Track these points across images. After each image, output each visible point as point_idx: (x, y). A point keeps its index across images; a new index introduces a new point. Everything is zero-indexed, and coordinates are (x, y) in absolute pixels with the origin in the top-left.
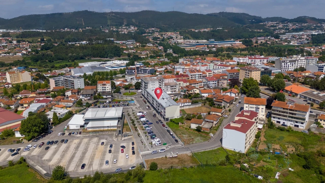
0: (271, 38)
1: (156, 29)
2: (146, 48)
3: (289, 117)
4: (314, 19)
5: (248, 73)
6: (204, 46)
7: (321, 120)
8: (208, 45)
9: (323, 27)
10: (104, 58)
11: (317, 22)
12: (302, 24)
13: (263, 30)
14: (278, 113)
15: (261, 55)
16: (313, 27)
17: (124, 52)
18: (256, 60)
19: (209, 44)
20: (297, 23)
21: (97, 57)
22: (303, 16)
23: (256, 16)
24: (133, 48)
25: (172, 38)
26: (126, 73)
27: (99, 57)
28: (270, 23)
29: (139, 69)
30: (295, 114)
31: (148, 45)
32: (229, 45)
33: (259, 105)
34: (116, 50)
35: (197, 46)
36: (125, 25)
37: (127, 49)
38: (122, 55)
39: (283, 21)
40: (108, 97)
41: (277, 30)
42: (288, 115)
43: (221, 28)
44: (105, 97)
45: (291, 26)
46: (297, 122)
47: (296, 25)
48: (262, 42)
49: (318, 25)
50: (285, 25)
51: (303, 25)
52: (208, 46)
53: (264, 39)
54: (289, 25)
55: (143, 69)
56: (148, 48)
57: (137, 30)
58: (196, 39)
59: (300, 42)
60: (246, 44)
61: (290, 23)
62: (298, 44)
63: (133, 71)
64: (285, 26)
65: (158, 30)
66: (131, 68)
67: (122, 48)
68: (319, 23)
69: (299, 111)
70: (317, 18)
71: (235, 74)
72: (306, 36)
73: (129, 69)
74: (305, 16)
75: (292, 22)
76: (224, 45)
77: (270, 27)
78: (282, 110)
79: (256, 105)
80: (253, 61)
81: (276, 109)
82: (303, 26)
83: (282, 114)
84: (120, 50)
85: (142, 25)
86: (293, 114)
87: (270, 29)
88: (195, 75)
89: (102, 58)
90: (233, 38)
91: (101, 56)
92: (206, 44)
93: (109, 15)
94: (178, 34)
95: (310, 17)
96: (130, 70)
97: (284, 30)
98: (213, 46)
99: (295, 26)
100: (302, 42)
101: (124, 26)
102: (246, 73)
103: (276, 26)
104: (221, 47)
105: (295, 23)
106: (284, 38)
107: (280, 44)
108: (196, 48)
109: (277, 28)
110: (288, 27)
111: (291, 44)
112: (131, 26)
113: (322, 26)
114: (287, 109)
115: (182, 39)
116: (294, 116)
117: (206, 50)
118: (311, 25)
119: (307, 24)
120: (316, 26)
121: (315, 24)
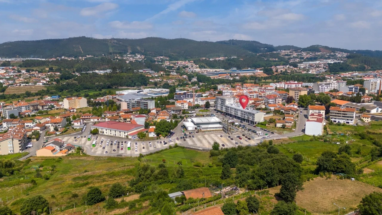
0: (289, 67)
1: (164, 57)
2: (170, 76)
3: (343, 117)
4: (326, 48)
5: (298, 93)
6: (227, 75)
7: (363, 118)
8: (230, 73)
9: (337, 55)
10: (131, 87)
11: (330, 51)
12: (315, 52)
13: (278, 58)
14: (334, 114)
15: (294, 81)
16: (327, 55)
17: (150, 80)
18: (292, 85)
19: (232, 73)
20: (311, 52)
21: (124, 85)
22: (316, 45)
23: (267, 44)
24: (158, 76)
25: (187, 67)
26: (175, 98)
27: (126, 86)
28: (283, 52)
29: (186, 94)
30: (346, 114)
31: (172, 74)
32: (251, 74)
33: (321, 110)
34: (142, 79)
35: (220, 75)
36: (130, 53)
37: (153, 78)
38: (148, 83)
39: (296, 49)
40: (192, 112)
41: (292, 58)
42: (342, 115)
43: (235, 57)
44: (190, 112)
45: (305, 54)
46: (348, 120)
48: (281, 71)
49: (332, 54)
50: (299, 54)
51: (317, 54)
52: (230, 75)
53: (284, 68)
54: (303, 54)
55: (190, 95)
56: (173, 76)
57: (145, 58)
58: (212, 68)
59: (319, 70)
60: (267, 73)
61: (304, 52)
62: (316, 72)
63: (182, 96)
64: (299, 55)
65: (168, 59)
66: (179, 93)
67: (147, 76)
68: (333, 52)
69: (349, 112)
71: (284, 94)
72: (323, 65)
73: (177, 95)
74: (318, 45)
75: (306, 51)
77: (284, 56)
78: (337, 112)
79: (318, 110)
80: (290, 86)
81: (333, 112)
82: (317, 55)
83: (338, 115)
84: (146, 78)
85: (148, 52)
86: (345, 114)
87: (284, 58)
88: (253, 95)
89: (129, 87)
90: (250, 67)
91: (129, 85)
92: (228, 73)
93: (111, 42)
94: (192, 63)
95: (323, 46)
96: (179, 95)
97: (298, 59)
98: (236, 74)
99: (309, 55)
100: (320, 71)
101: (129, 55)
102: (296, 93)
103: (290, 55)
104: (244, 76)
105: (308, 52)
106: (302, 67)
107: (300, 73)
108: (219, 76)
109: (292, 57)
110: (302, 55)
111: (310, 72)
112: (137, 54)
113: (335, 55)
114: (341, 111)
115: (198, 68)
116: (346, 115)
117: (230, 79)
118: (325, 54)
119: (321, 53)
120: (330, 55)
121: (328, 53)
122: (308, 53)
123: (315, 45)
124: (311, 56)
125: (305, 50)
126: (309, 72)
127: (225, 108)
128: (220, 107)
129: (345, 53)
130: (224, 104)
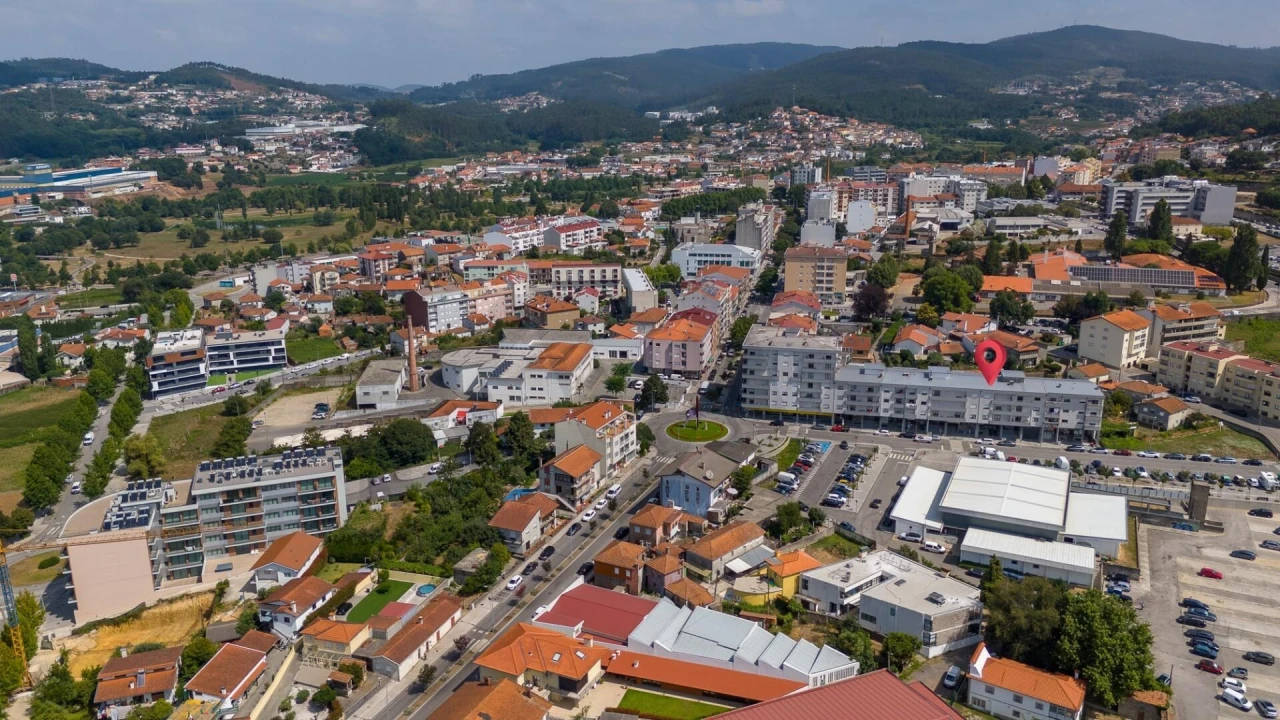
3: (1193, 336)
4: (241, 73)
8: (31, 193)
9: (292, 103)
11: (262, 87)
12: (214, 90)
13: (93, 113)
16: (261, 103)
19: (38, 190)
20: (198, 89)
22: (201, 64)
26: (155, 387)
30: (1202, 327)
39: (126, 77)
41: (143, 113)
42: (1192, 332)
45: (181, 97)
47: (197, 95)
49: (272, 97)
50: (158, 94)
51: (220, 93)
54: (172, 95)
55: (238, 346)
59: (336, 160)
61: (171, 87)
62: (333, 167)
64: (162, 98)
66: (184, 354)
68: (272, 89)
70: (253, 70)
74: (210, 63)
75: (176, 84)
76: (110, 189)
78: (1183, 324)
82: (225, 101)
95: (229, 68)
97: (171, 114)
98: (59, 196)
100: (343, 162)
103: (128, 99)
105: (188, 87)
109: (141, 106)
110: (173, 102)
111: (314, 169)
113: (285, 100)
118: (251, 99)
119: (234, 92)
120: (269, 101)
121: (259, 94)
122: (189, 91)
123: (200, 61)
124: (204, 102)
126: (311, 165)
127: (841, 392)
128: (790, 394)
129: (313, 97)
130: (829, 377)
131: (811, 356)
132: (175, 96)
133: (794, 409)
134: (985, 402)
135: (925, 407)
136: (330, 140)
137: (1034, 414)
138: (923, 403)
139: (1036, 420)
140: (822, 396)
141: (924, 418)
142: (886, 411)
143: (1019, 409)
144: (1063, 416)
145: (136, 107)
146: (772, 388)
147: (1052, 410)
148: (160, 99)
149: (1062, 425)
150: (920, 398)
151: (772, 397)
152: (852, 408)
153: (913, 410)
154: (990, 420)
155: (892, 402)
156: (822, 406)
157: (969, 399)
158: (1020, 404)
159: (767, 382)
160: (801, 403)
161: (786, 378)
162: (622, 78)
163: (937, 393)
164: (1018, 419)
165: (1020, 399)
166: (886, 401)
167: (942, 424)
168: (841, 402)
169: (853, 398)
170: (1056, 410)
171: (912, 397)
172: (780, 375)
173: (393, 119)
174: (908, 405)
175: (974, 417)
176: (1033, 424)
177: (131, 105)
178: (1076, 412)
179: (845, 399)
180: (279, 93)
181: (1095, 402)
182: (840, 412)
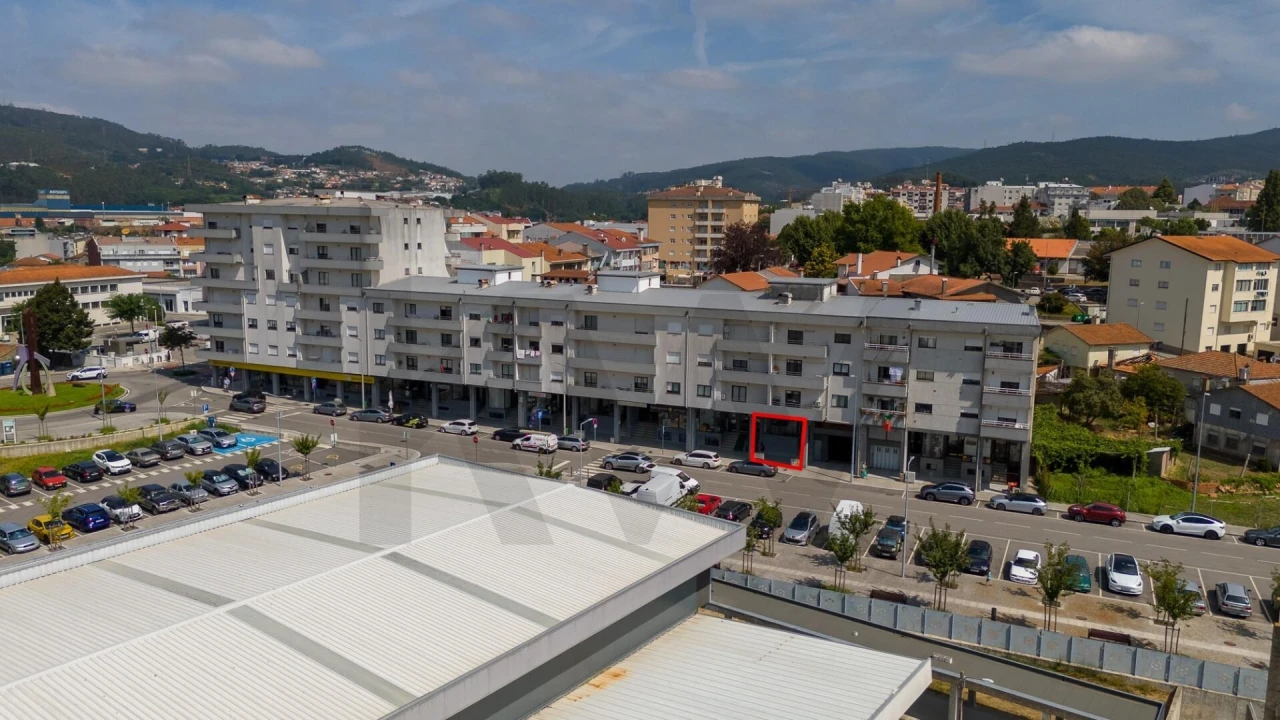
4: (388, 157)
5: (717, 217)
9: (428, 184)
11: (403, 169)
12: (356, 171)
13: (229, 182)
16: (397, 183)
22: (352, 147)
28: (239, 166)
32: (152, 223)
45: (322, 175)
47: (338, 174)
49: (410, 178)
50: (303, 171)
51: (361, 174)
54: (315, 173)
61: (316, 166)
64: (303, 175)
68: (412, 172)
70: (399, 154)
74: (359, 147)
75: (323, 164)
76: (127, 220)
77: (249, 177)
82: (364, 180)
87: (250, 182)
95: (376, 152)
97: (305, 187)
98: (69, 222)
99: (337, 177)
102: (703, 217)
103: (270, 174)
105: (332, 167)
109: (280, 181)
110: (314, 178)
113: (422, 181)
118: (389, 179)
119: (374, 173)
120: (405, 181)
121: (399, 175)
122: (333, 170)
123: (350, 145)
124: (344, 180)
125: (318, 159)
127: (380, 321)
128: (282, 326)
129: (448, 179)
130: (360, 278)
131: (321, 228)
132: (318, 174)
133: (292, 363)
134: (703, 343)
135: (558, 357)
136: (420, 202)
137: (834, 385)
138: (557, 349)
139: (842, 402)
140: (345, 332)
141: (558, 389)
142: (476, 368)
143: (795, 367)
144: (916, 392)
145: (275, 181)
146: (248, 310)
147: (884, 373)
148: (300, 175)
149: (914, 421)
150: (548, 335)
151: (248, 334)
152: (412, 363)
153: (532, 367)
154: (717, 401)
155: (487, 346)
156: (345, 357)
157: (659, 337)
158: (795, 351)
159: (236, 293)
160: (306, 348)
161: (271, 286)
162: (767, 173)
163: (590, 322)
164: (793, 398)
165: (795, 337)
166: (475, 342)
167: (604, 408)
168: (381, 347)
169: (411, 336)
170: (896, 373)
171: (531, 332)
172: (260, 274)
173: (498, 190)
174: (520, 353)
175: (675, 389)
176: (834, 416)
177: (272, 179)
178: (960, 378)
179: (390, 338)
180: (417, 175)
181: (1012, 348)
182: (382, 372)
